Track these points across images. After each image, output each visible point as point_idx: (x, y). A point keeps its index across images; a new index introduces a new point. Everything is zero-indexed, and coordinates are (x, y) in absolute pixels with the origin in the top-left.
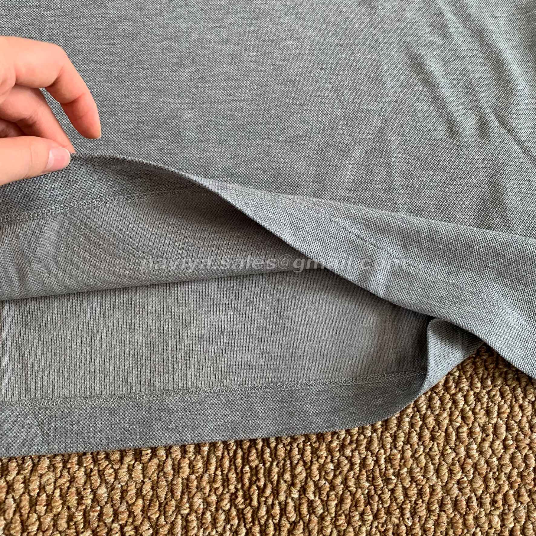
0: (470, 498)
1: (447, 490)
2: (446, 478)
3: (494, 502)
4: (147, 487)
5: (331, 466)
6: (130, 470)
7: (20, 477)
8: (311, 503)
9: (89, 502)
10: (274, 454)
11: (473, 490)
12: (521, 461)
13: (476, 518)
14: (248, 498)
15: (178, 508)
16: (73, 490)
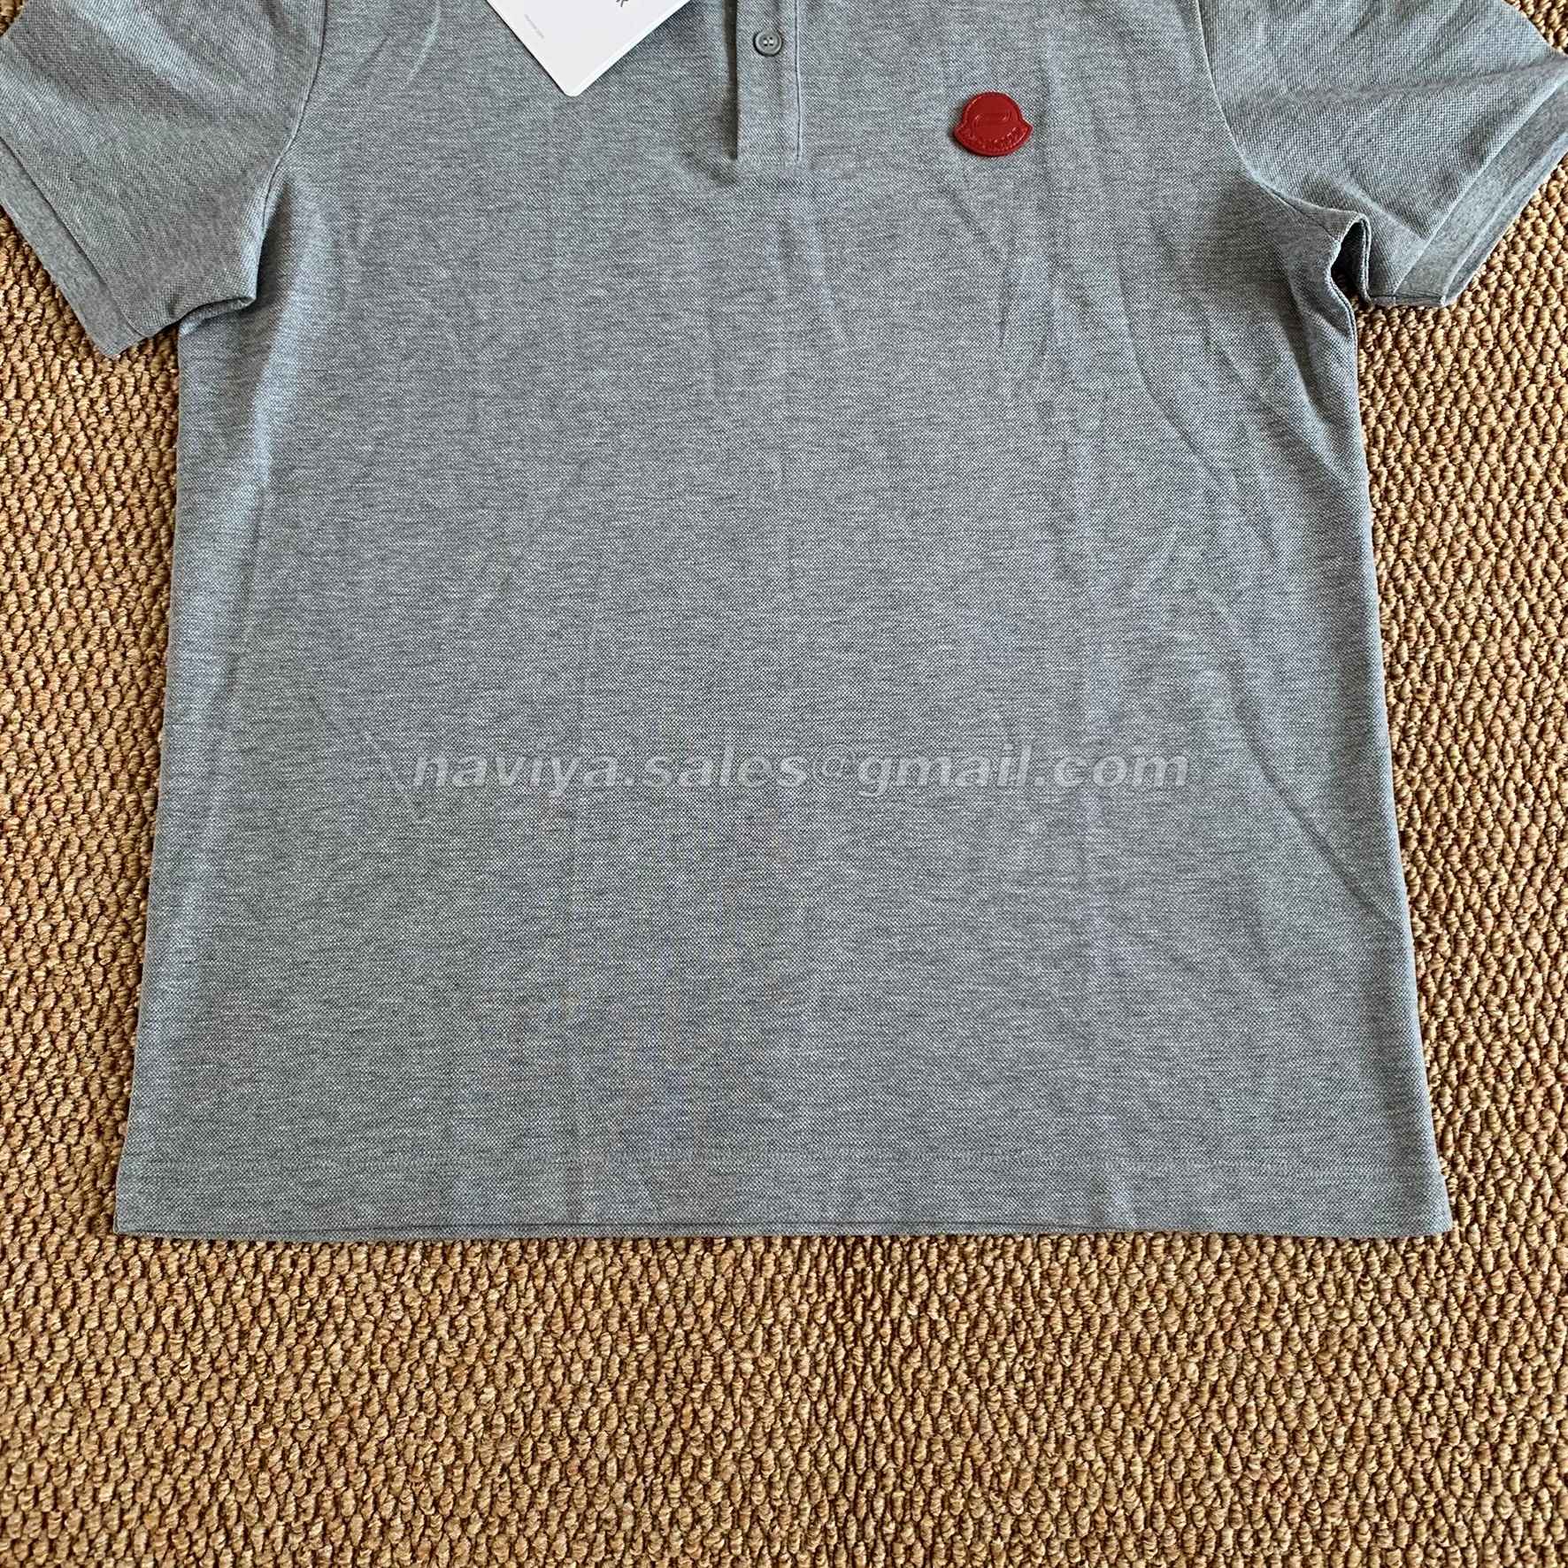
0: (1158, 1336)
1: (1125, 1322)
2: (1126, 1307)
3: (1192, 1345)
4: (719, 1287)
5: (963, 1277)
6: (698, 1263)
7: (562, 1261)
8: (933, 1323)
9: (646, 1299)
10: (887, 1256)
11: (1163, 1327)
12: (1239, 1292)
13: (1164, 1364)
14: (849, 1310)
15: (759, 1316)
16: (626, 1282)
